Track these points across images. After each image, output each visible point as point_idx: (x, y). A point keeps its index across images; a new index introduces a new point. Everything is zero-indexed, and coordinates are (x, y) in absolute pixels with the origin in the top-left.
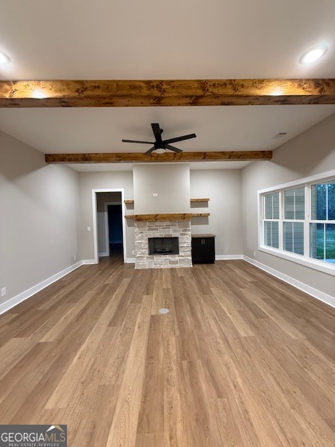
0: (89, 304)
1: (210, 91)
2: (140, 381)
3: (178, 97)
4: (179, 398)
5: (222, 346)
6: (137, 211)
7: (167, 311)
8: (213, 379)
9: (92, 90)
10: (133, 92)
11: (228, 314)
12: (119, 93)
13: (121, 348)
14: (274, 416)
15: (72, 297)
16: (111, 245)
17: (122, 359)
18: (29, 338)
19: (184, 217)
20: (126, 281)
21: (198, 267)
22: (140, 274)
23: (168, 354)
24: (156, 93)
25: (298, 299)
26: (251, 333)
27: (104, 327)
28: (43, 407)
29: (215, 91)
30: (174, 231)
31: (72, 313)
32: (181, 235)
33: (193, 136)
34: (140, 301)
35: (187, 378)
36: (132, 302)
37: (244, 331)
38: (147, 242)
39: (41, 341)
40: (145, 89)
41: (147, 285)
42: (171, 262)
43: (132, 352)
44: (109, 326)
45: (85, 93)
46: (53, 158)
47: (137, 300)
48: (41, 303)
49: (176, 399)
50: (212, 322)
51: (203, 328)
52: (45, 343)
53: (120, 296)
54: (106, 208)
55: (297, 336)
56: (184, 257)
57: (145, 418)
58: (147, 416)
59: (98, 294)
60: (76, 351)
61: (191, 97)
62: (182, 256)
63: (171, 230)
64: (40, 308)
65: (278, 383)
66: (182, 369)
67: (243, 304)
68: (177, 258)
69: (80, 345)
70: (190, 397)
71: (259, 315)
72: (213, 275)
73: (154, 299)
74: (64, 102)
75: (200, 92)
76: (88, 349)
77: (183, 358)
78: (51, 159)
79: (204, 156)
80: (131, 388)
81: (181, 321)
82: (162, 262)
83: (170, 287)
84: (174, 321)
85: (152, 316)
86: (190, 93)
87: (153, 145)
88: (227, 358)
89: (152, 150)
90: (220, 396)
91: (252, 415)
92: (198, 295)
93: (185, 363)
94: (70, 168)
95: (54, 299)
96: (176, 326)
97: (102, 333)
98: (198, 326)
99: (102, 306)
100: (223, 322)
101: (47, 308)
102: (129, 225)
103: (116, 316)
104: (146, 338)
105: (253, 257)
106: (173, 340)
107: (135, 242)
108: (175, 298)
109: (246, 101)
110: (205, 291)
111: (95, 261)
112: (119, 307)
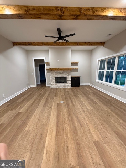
0: (35, 100)
1: (83, 13)
2: (55, 122)
3: (69, 16)
4: (68, 127)
5: (82, 112)
6: (51, 67)
7: (63, 102)
8: (79, 121)
9: (32, 11)
10: (50, 12)
11: (84, 103)
12: (44, 13)
13: (48, 113)
14: (98, 131)
15: (29, 98)
16: (41, 80)
17: (49, 117)
18: (16, 111)
19: (69, 69)
20: (47, 93)
21: (74, 88)
22: (53, 90)
23: (64, 115)
24: (60, 13)
25: (108, 98)
26: (92, 108)
27: (42, 107)
28: (24, 130)
29: (85, 13)
30: (65, 75)
31: (29, 103)
32: (68, 76)
33: (74, 34)
34: (53, 99)
35: (71, 121)
36: (50, 99)
37: (89, 108)
38: (55, 79)
39: (20, 111)
40: (55, 11)
41: (56, 94)
42: (63, 86)
43: (52, 115)
44: (43, 106)
45: (29, 12)
46: (16, 44)
47: (52, 99)
48: (18, 99)
49: (67, 127)
50: (79, 105)
51: (76, 107)
52: (22, 112)
53: (46, 97)
54: (38, 66)
55: (107, 109)
56: (68, 85)
57: (58, 132)
58: (58, 131)
59: (38, 97)
60: (33, 114)
61: (75, 15)
62: (68, 84)
63: (64, 74)
64: (18, 101)
65: (100, 122)
66: (69, 119)
67: (89, 100)
68: (66, 84)
69: (34, 112)
70: (72, 126)
71: (95, 103)
72: (79, 90)
73: (58, 98)
74: (20, 16)
75: (79, 13)
76: (37, 114)
77: (69, 116)
78: (15, 44)
79: (78, 44)
80: (52, 124)
81: (68, 105)
82: (60, 86)
83: (64, 94)
84: (65, 105)
85: (58, 104)
86: (75, 13)
87: (57, 39)
88: (83, 115)
89: (57, 41)
90: (81, 126)
91: (91, 131)
92: (74, 97)
93: (70, 117)
94: (23, 48)
95: (22, 98)
96: (66, 107)
97: (41, 109)
98: (74, 106)
99: (40, 100)
100: (82, 105)
101: (20, 101)
102: (48, 72)
103: (45, 104)
104: (56, 110)
105: (93, 84)
106: (65, 111)
107: (50, 79)
108: (66, 98)
109: (98, 18)
110: (76, 96)
111: (35, 86)
112: (46, 101)
